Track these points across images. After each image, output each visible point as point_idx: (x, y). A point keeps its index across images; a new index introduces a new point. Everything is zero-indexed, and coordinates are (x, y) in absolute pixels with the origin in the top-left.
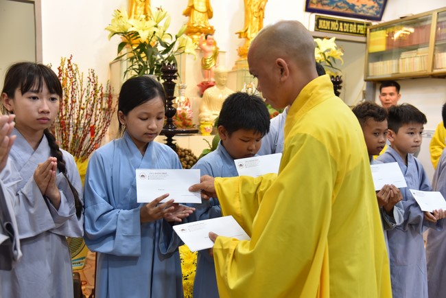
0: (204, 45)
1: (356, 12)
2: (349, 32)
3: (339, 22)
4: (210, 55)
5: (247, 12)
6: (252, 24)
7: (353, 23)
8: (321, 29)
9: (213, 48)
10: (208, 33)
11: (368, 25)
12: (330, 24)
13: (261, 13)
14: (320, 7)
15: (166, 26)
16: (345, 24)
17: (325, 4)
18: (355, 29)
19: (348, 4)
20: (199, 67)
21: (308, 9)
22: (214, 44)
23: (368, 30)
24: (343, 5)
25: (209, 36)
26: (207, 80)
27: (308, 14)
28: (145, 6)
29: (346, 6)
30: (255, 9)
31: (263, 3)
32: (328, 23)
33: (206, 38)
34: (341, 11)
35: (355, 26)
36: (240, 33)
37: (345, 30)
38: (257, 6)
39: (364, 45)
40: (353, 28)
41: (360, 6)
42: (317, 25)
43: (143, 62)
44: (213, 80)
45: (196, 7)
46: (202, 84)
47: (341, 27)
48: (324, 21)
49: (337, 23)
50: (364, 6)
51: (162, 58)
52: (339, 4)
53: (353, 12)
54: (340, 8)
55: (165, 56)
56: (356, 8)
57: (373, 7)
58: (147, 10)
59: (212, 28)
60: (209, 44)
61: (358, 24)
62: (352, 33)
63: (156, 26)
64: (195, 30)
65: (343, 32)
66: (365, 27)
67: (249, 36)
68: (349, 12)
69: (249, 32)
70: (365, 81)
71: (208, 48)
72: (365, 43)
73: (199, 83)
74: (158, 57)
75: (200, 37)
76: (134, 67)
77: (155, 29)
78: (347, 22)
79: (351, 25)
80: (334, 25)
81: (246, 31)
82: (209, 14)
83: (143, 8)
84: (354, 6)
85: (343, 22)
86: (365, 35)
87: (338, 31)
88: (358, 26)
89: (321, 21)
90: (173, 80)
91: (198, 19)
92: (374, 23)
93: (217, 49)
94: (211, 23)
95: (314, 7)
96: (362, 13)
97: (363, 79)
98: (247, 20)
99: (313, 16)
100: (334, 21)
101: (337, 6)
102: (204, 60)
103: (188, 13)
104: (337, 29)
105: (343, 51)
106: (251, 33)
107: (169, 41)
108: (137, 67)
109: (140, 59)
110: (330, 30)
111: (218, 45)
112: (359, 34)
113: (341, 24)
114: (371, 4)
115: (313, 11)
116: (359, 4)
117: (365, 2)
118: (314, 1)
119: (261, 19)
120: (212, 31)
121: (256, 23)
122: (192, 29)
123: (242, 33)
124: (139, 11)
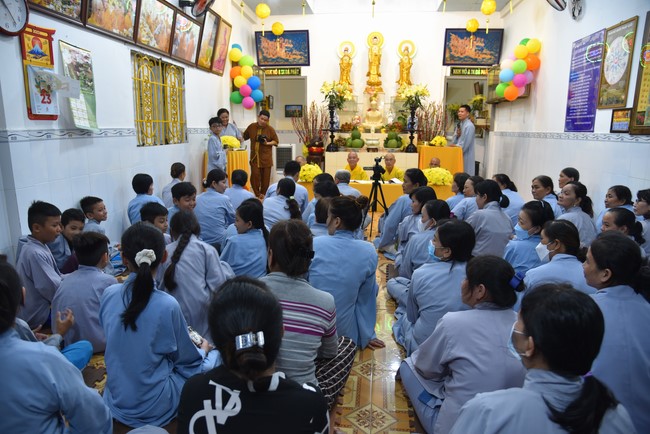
1: (478, 62)
2: (475, 75)
3: (468, 69)
4: (373, 95)
6: (402, 77)
7: (478, 69)
8: (455, 74)
13: (407, 71)
14: (453, 62)
17: (456, 61)
18: (479, 72)
19: (472, 58)
21: (444, 64)
24: (469, 59)
27: (445, 67)
29: (471, 60)
30: (404, 70)
31: (409, 66)
32: (460, 70)
34: (468, 63)
37: (472, 74)
42: (452, 72)
47: (469, 72)
48: (457, 70)
49: (466, 70)
50: (483, 58)
52: (466, 59)
54: (467, 61)
56: (479, 60)
57: (491, 58)
61: (481, 69)
62: (477, 75)
66: (487, 70)
67: (401, 84)
68: (474, 63)
70: (488, 103)
71: (372, 92)
78: (473, 69)
80: (464, 71)
81: (400, 81)
82: (379, 75)
84: (476, 59)
85: (470, 69)
86: (486, 75)
89: (454, 70)
91: (374, 78)
95: (449, 62)
96: (483, 63)
98: (400, 75)
99: (449, 68)
100: (464, 69)
101: (464, 60)
102: (370, 98)
104: (466, 74)
110: (461, 74)
112: (481, 75)
114: (489, 57)
115: (448, 65)
116: (480, 58)
117: (484, 56)
118: (449, 60)
119: (408, 74)
120: (379, 84)
121: (405, 76)
122: (369, 83)
123: (398, 82)
124: (345, 78)
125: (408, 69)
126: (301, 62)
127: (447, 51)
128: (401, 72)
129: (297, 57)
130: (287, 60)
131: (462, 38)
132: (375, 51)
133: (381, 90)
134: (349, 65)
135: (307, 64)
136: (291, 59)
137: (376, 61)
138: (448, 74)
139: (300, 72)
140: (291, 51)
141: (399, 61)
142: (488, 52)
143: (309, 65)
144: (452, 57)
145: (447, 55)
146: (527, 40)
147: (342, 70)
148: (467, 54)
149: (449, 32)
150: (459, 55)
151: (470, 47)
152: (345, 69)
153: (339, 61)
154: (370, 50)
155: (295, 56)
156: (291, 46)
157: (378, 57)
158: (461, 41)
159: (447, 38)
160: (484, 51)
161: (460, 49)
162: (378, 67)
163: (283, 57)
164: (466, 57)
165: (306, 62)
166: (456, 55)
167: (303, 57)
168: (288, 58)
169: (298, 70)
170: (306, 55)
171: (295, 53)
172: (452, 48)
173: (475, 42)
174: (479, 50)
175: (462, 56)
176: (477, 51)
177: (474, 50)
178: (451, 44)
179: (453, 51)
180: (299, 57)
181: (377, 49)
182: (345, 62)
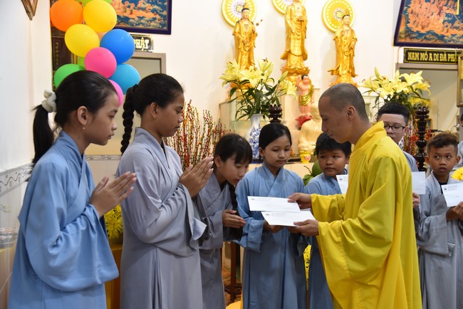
0: (301, 84)
1: (445, 42)
2: (439, 62)
3: (429, 52)
4: (306, 93)
5: (338, 52)
6: (343, 62)
7: (443, 53)
8: (410, 61)
9: (309, 87)
10: (303, 74)
11: (459, 53)
12: (420, 55)
13: (351, 52)
14: (408, 40)
15: (270, 72)
16: (435, 54)
17: (413, 38)
18: (445, 58)
19: (437, 35)
20: (297, 103)
21: (396, 44)
22: (310, 82)
23: (459, 58)
24: (432, 37)
25: (305, 77)
26: (304, 115)
27: (397, 48)
28: (249, 54)
29: (435, 37)
30: (346, 49)
31: (353, 43)
32: (417, 55)
33: (302, 78)
34: (430, 42)
35: (445, 55)
36: (332, 71)
37: (435, 60)
38: (347, 46)
39: (456, 72)
40: (443, 58)
41: (450, 36)
42: (406, 57)
43: (251, 104)
44: (309, 114)
45: (292, 52)
46: (300, 118)
47: (431, 57)
48: (413, 53)
49: (426, 54)
50: (453, 35)
51: (267, 99)
52: (427, 36)
53: (442, 43)
54: (429, 40)
55: (269, 97)
56: (446, 38)
58: (251, 58)
59: (307, 69)
60: (305, 84)
61: (447, 53)
62: (443, 62)
63: (263, 75)
64: (292, 71)
65: (433, 61)
66: (456, 55)
67: (340, 73)
68: (438, 42)
69: (340, 69)
70: (458, 106)
71: (304, 87)
72: (457, 70)
73: (297, 117)
74: (264, 98)
75: (297, 77)
76: (244, 108)
77: (263, 77)
78: (436, 52)
79: (441, 54)
80: (423, 55)
81: (338, 68)
82: (304, 56)
83: (247, 57)
84: (443, 36)
85: (433, 52)
86: (457, 63)
87: (428, 61)
88: (449, 55)
89: (409, 54)
90: (278, 118)
91: (294, 62)
93: (312, 86)
95: (403, 41)
96: (452, 43)
97: (456, 104)
98: (338, 59)
99: (403, 48)
100: (424, 52)
101: (425, 38)
102: (301, 97)
103: (286, 57)
104: (426, 60)
105: (430, 84)
106: (343, 70)
107: (271, 84)
108: (246, 108)
109: (249, 101)
110: (420, 61)
111: (312, 84)
112: (450, 62)
113: (431, 54)
114: (461, 33)
115: (401, 45)
116: (448, 35)
117: (454, 31)
118: (403, 36)
119: (351, 57)
120: (307, 72)
121: (347, 61)
124: (245, 59)
125: (351, 49)
126: (154, 25)
127: (403, 21)
129: (146, 14)
130: (126, 19)
132: (298, 13)
134: (253, 36)
135: (166, 30)
136: (134, 16)
137: (299, 29)
138: (401, 60)
139: (150, 45)
140: (135, 2)
142: (461, 25)
143: (168, 32)
144: (409, 32)
145: (402, 29)
148: (430, 28)
150: (419, 29)
151: (437, 17)
152: (244, 45)
155: (141, 13)
157: (303, 24)
158: (425, 4)
159: (406, 1)
160: (456, 24)
161: (422, 19)
162: (303, 42)
163: (118, 12)
164: (428, 32)
165: (163, 25)
166: (415, 30)
167: (158, 17)
168: (126, 15)
169: (147, 41)
170: (165, 13)
171: (143, 6)
172: (410, 16)
173: (445, 8)
174: (449, 22)
175: (423, 32)
176: (446, 23)
177: (441, 20)
178: (409, 10)
179: (411, 21)
180: (151, 15)
181: (301, 9)
182: (244, 30)
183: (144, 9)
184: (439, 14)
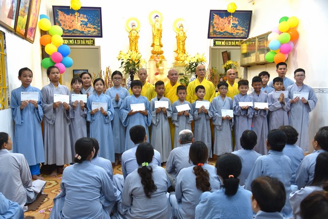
0: (156, 58)
1: (234, 36)
2: (231, 45)
3: (226, 41)
4: (159, 62)
6: (179, 48)
7: (233, 41)
8: (217, 45)
9: (160, 59)
11: (241, 41)
13: (183, 43)
14: (215, 36)
17: (217, 35)
19: (229, 33)
21: (209, 37)
23: (241, 44)
24: (227, 34)
26: (158, 72)
27: (209, 39)
28: (135, 45)
31: (184, 39)
32: (220, 42)
33: (157, 56)
34: (226, 36)
37: (229, 45)
38: (181, 40)
40: (233, 43)
42: (215, 44)
45: (155, 44)
47: (227, 43)
48: (218, 42)
50: (237, 33)
53: (232, 36)
57: (242, 33)
58: (136, 47)
60: (158, 58)
61: (235, 41)
62: (233, 45)
67: (178, 53)
68: (230, 36)
69: (178, 51)
70: (241, 66)
71: (157, 60)
72: (240, 49)
78: (230, 41)
80: (223, 43)
82: (161, 46)
84: (232, 33)
85: (228, 41)
86: (240, 46)
89: (216, 42)
90: (133, 75)
91: (157, 48)
92: (245, 40)
94: (162, 49)
95: (212, 36)
96: (237, 36)
98: (178, 46)
99: (212, 40)
100: (224, 41)
101: (224, 35)
102: (157, 64)
103: (153, 45)
104: (225, 44)
110: (221, 45)
112: (237, 45)
114: (241, 32)
115: (212, 38)
116: (235, 33)
117: (238, 31)
118: (212, 34)
119: (184, 45)
120: (161, 53)
121: (181, 47)
122: (153, 53)
123: (176, 51)
124: (133, 48)
125: (183, 41)
126: (94, 34)
127: (211, 27)
128: (178, 43)
129: (91, 29)
130: (82, 32)
131: (222, 18)
132: (157, 27)
133: (163, 57)
134: (137, 37)
135: (100, 35)
136: (86, 31)
137: (158, 34)
138: (212, 45)
139: (94, 42)
140: (86, 24)
141: (176, 35)
142: (241, 28)
143: (101, 36)
144: (215, 32)
145: (211, 31)
146: (286, 19)
147: (131, 41)
148: (225, 30)
149: (212, 13)
150: (220, 30)
151: (228, 25)
153: (128, 34)
154: (154, 26)
155: (89, 29)
156: (86, 20)
157: (160, 31)
158: (221, 19)
159: (211, 18)
160: (238, 28)
161: (220, 26)
162: (160, 39)
163: (79, 29)
164: (225, 32)
165: (99, 34)
166: (218, 31)
167: (96, 30)
168: (83, 30)
169: (92, 41)
170: (99, 29)
171: (89, 26)
172: (215, 25)
173: (231, 21)
174: (234, 27)
175: (222, 32)
176: (233, 28)
177: (230, 26)
178: (214, 22)
179: (215, 27)
180: (93, 30)
181: (159, 25)
182: (133, 35)
183: (90, 28)
184: (229, 23)
